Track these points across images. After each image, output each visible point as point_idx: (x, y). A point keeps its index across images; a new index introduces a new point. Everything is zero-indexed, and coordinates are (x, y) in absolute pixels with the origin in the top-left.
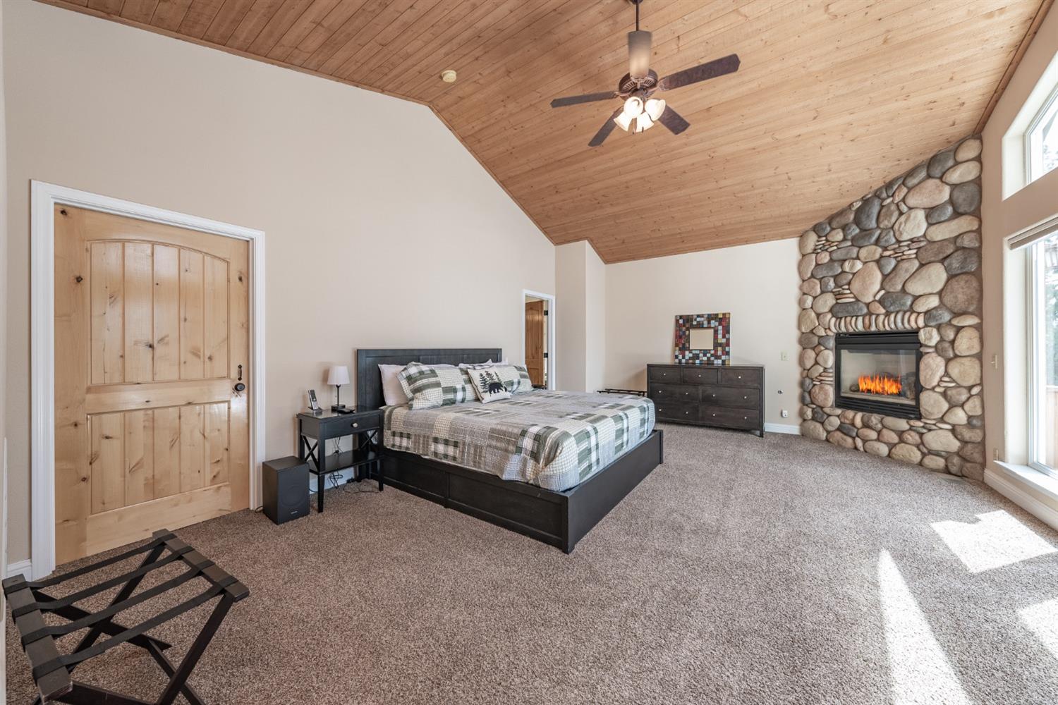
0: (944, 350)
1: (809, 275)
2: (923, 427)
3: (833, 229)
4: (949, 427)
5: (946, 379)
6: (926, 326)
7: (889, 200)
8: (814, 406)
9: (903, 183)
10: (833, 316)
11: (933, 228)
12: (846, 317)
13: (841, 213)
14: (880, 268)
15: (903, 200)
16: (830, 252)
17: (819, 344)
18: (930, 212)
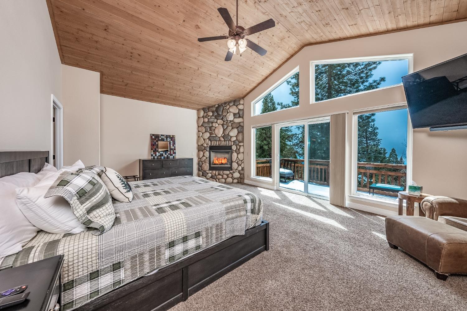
0: (237, 151)
1: (201, 125)
2: (233, 172)
3: (209, 111)
4: (238, 171)
5: (238, 159)
6: (234, 145)
7: (225, 108)
8: (203, 171)
9: (229, 104)
10: (209, 140)
11: (235, 119)
12: (213, 141)
13: (212, 107)
14: (223, 127)
15: (228, 109)
16: (208, 119)
17: (204, 149)
18: (235, 114)
